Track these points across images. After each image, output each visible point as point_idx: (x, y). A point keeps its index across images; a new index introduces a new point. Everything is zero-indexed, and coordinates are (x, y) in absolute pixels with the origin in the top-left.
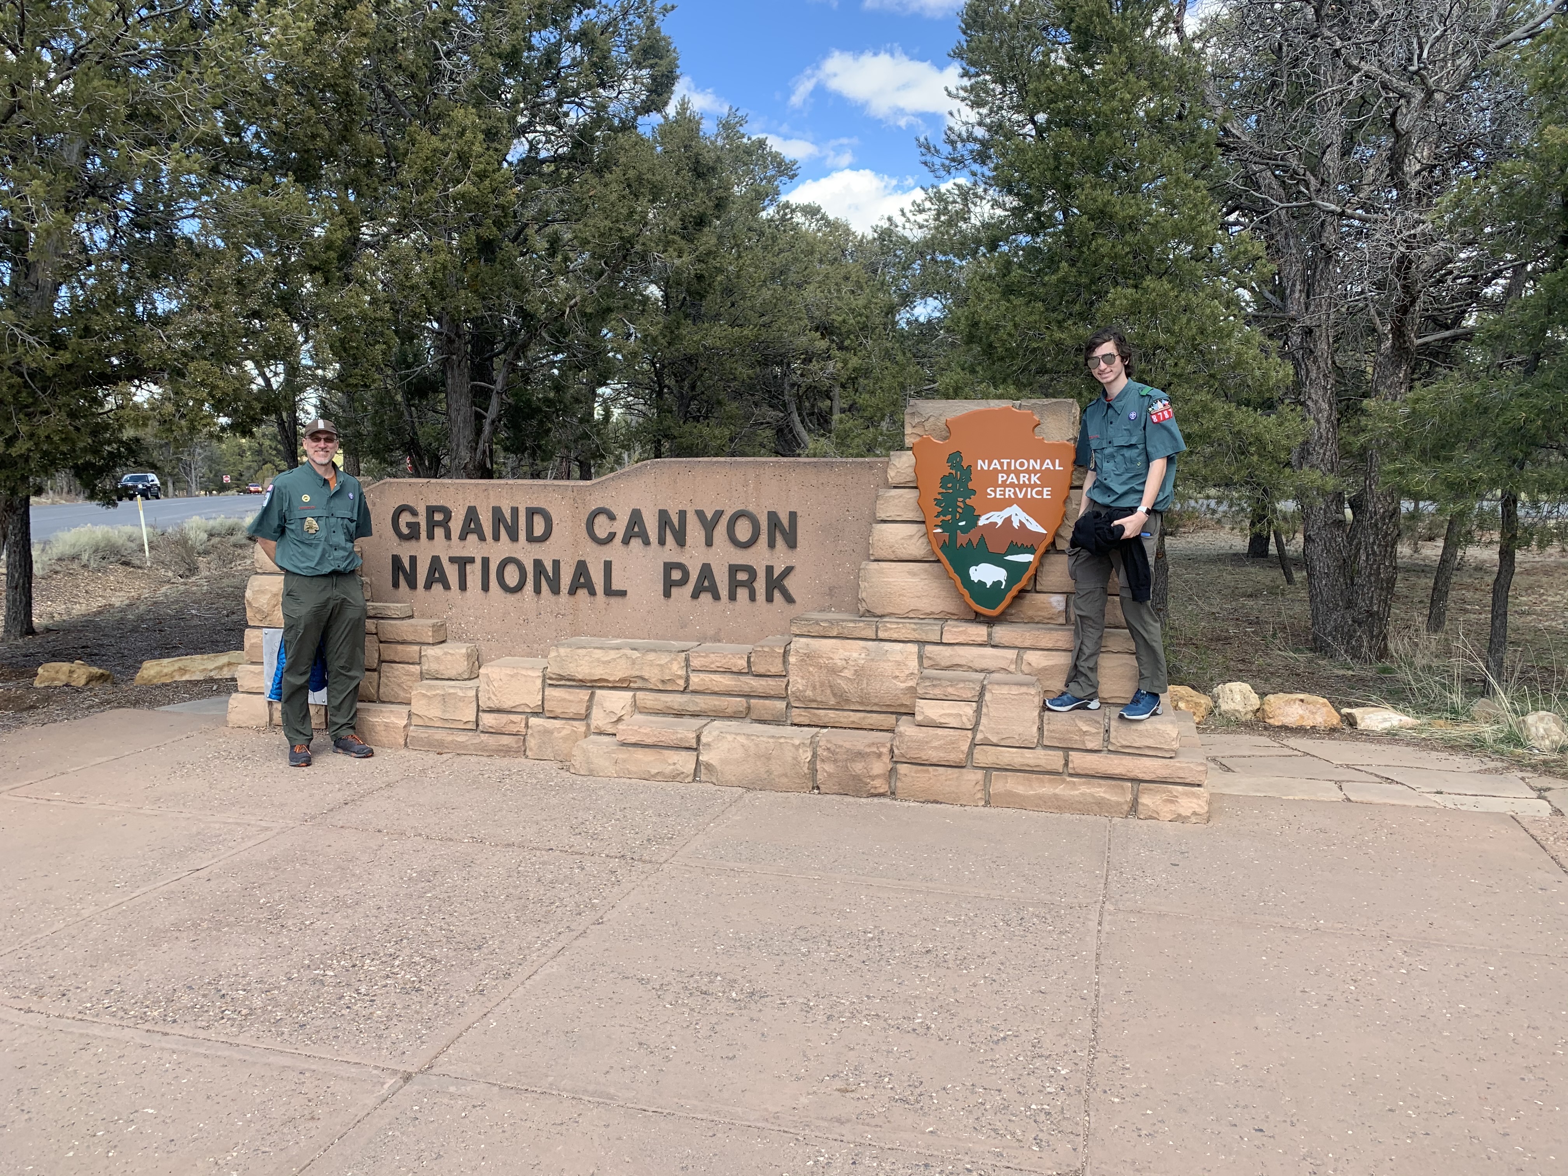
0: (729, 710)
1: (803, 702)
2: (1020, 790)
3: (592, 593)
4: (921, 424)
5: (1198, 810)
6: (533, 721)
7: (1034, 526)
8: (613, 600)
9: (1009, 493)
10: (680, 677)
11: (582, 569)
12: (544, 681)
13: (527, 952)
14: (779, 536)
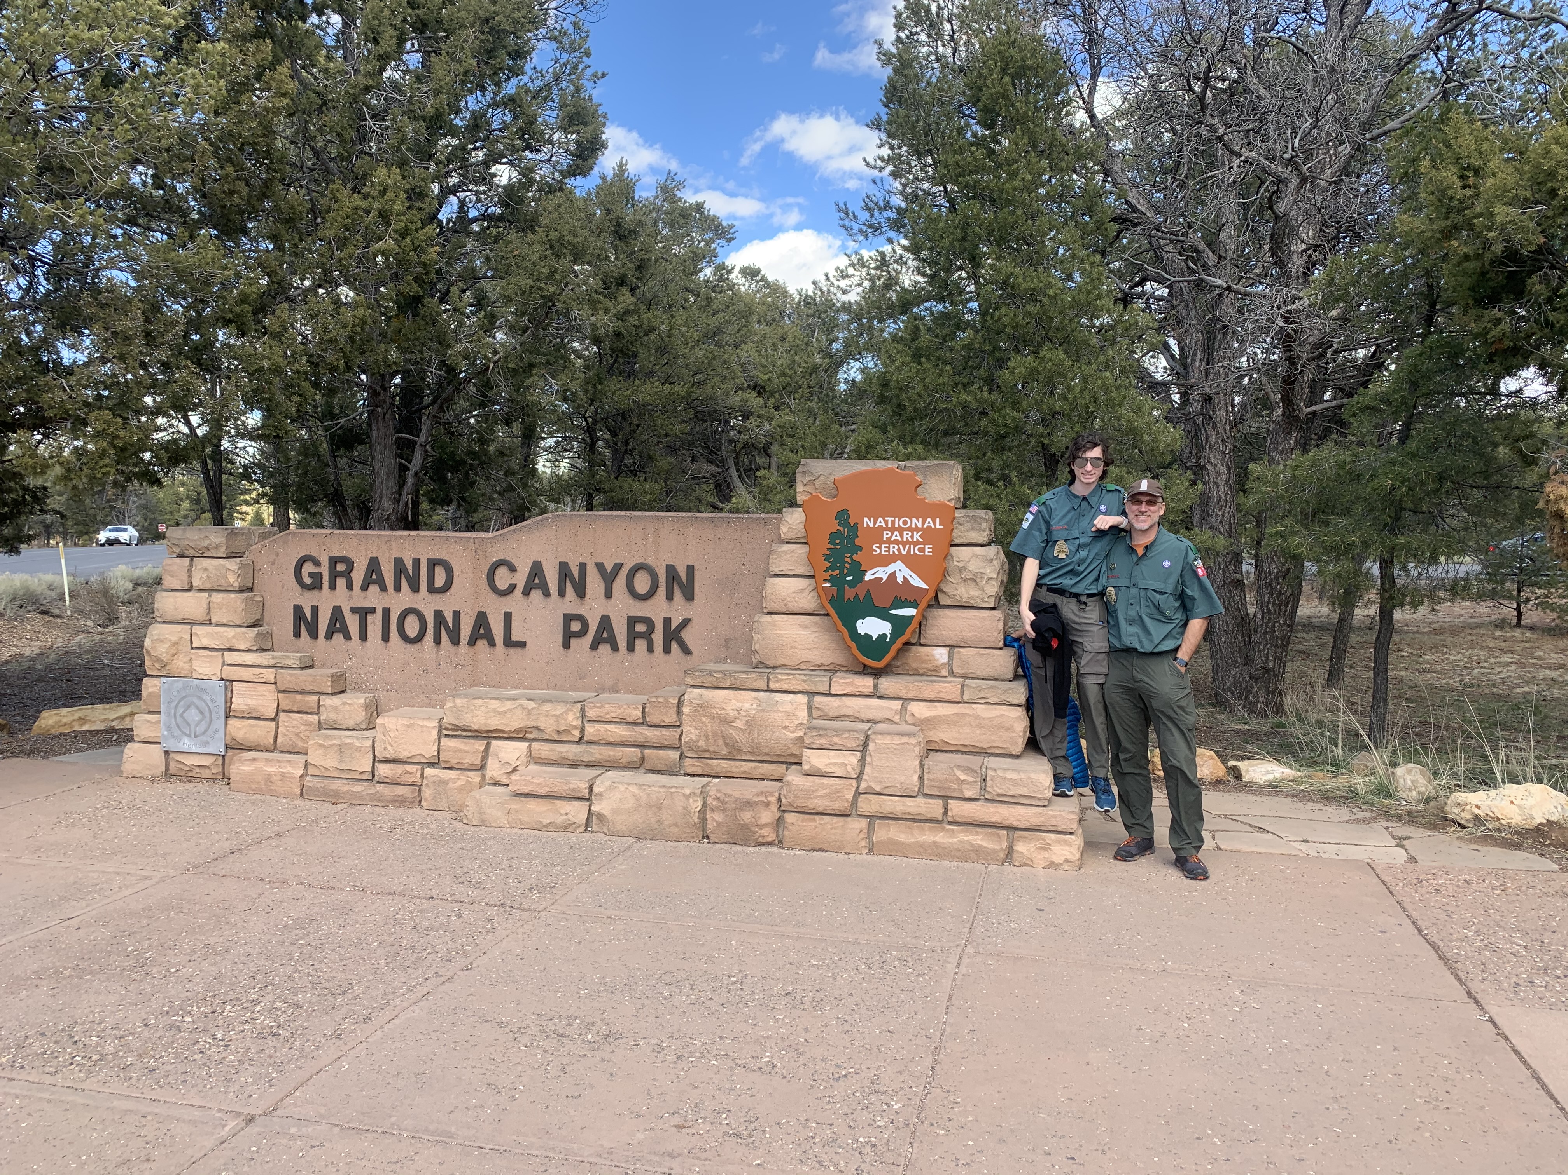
0: (624, 761)
1: (696, 752)
2: (902, 838)
3: (492, 644)
4: (812, 482)
5: (1070, 857)
6: (429, 771)
7: (917, 582)
8: (513, 651)
9: (894, 549)
10: (575, 727)
11: (482, 620)
12: (440, 731)
13: (391, 997)
14: (676, 588)
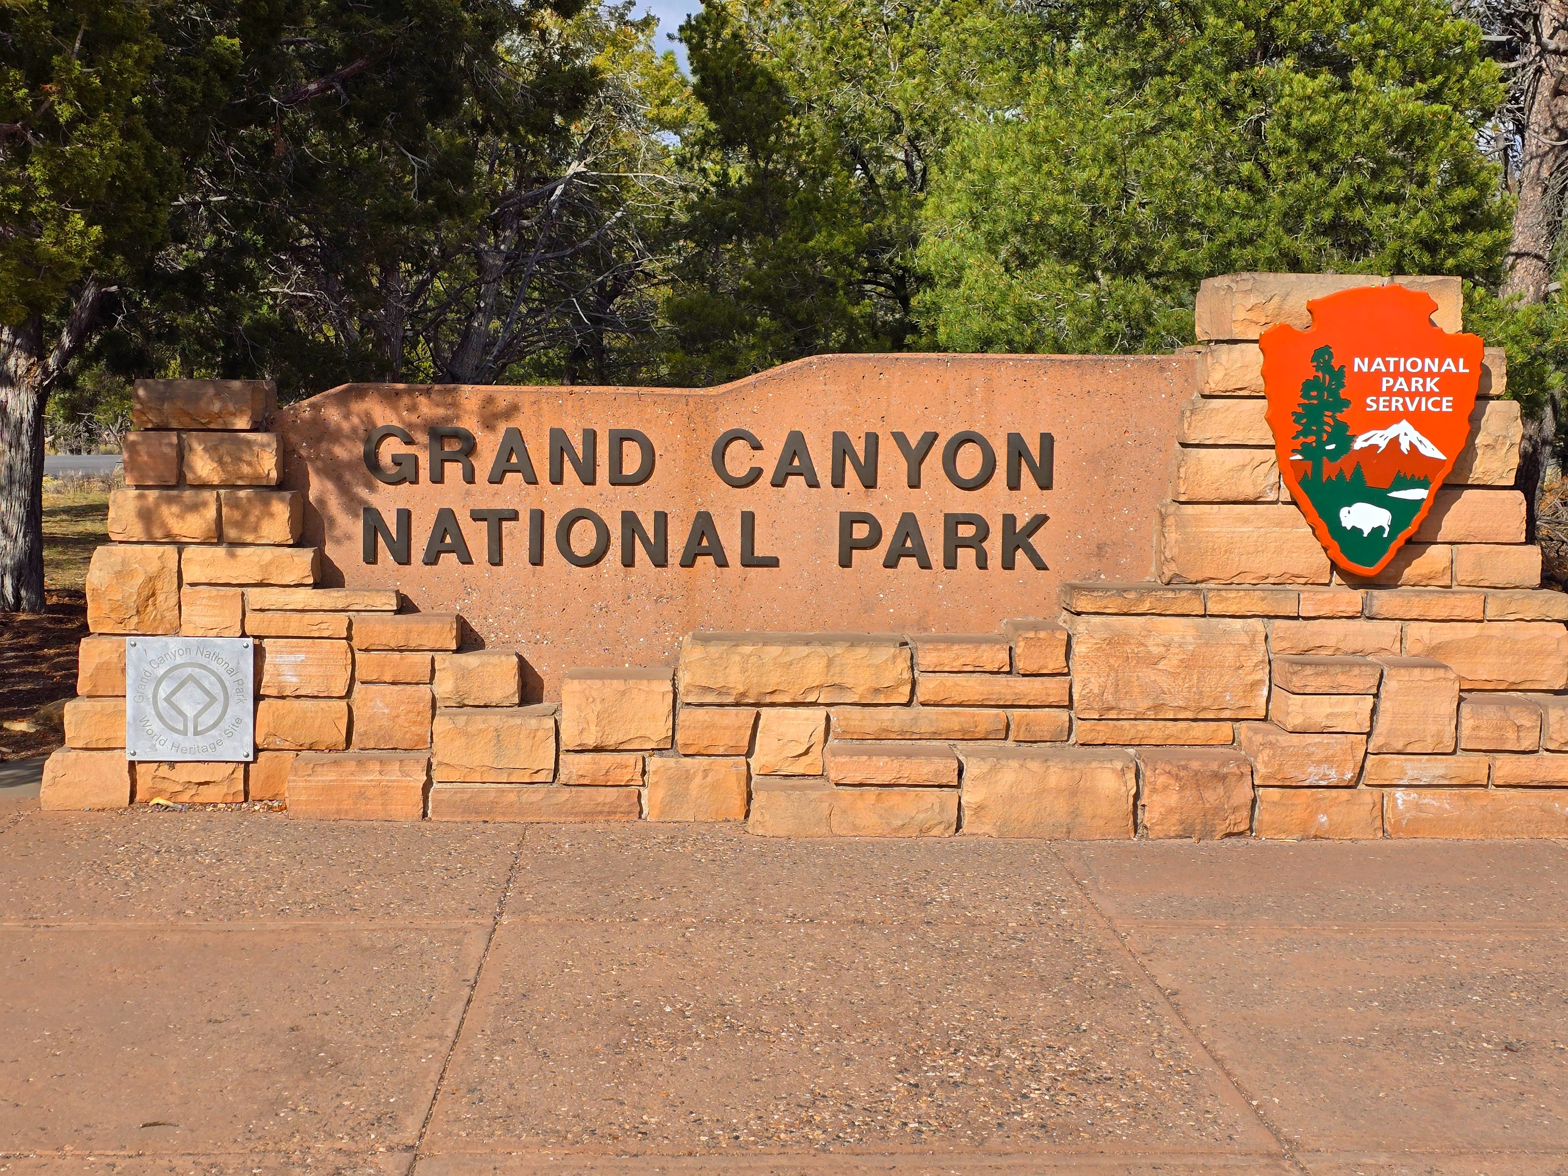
1: (1096, 711)
6: (655, 762)
7: (1429, 450)
8: (756, 574)
9: (1397, 403)
10: (903, 683)
11: (703, 525)
12: (675, 699)
14: (1025, 470)
